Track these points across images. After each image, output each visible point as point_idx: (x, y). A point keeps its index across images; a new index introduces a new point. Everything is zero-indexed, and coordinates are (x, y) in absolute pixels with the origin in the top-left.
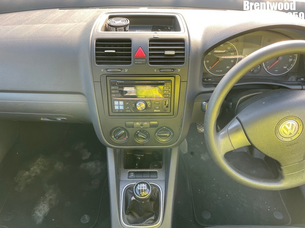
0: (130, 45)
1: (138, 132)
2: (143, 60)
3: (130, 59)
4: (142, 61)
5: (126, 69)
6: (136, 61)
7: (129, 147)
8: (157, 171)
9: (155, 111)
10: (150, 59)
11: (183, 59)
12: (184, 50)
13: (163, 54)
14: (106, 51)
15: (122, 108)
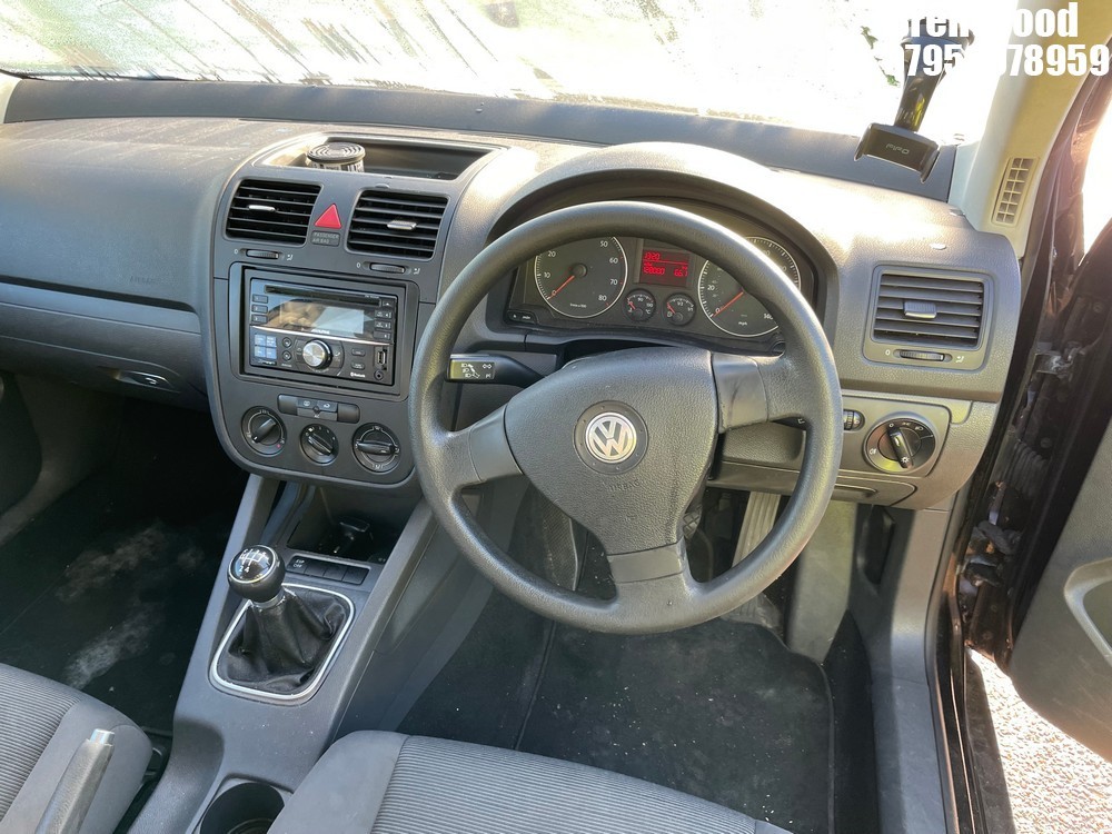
0: (313, 199)
1: (311, 430)
2: (333, 236)
3: (304, 231)
4: (330, 239)
5: (289, 254)
6: (316, 237)
7: (287, 472)
8: (369, 568)
9: (352, 374)
10: (352, 236)
11: (432, 244)
12: (437, 222)
13: (385, 228)
14: (252, 207)
15: (271, 354)
